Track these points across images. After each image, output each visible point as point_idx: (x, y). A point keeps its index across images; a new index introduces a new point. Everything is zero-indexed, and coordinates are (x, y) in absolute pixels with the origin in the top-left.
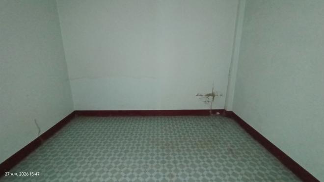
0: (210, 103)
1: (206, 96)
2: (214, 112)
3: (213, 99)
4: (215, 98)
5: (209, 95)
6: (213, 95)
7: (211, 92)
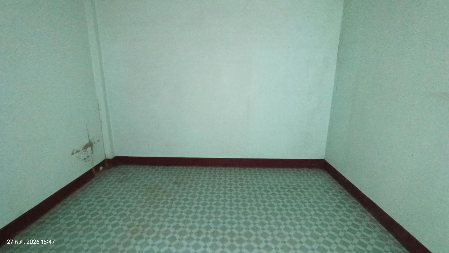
0: (90, 158)
1: (83, 150)
2: (97, 168)
3: (92, 150)
4: (93, 148)
5: (86, 147)
6: (90, 145)
7: (87, 142)
